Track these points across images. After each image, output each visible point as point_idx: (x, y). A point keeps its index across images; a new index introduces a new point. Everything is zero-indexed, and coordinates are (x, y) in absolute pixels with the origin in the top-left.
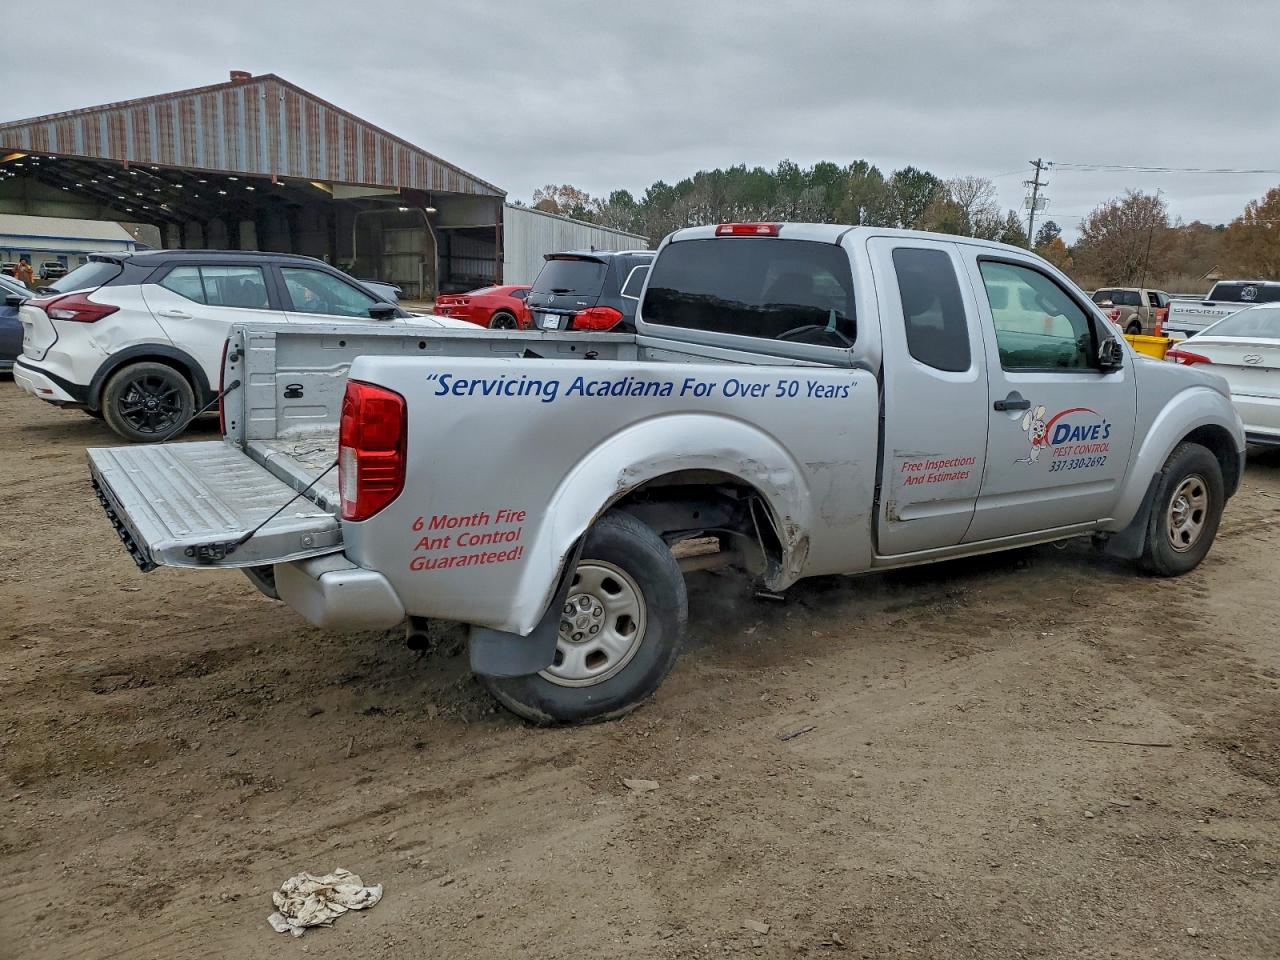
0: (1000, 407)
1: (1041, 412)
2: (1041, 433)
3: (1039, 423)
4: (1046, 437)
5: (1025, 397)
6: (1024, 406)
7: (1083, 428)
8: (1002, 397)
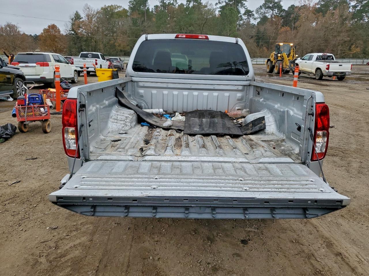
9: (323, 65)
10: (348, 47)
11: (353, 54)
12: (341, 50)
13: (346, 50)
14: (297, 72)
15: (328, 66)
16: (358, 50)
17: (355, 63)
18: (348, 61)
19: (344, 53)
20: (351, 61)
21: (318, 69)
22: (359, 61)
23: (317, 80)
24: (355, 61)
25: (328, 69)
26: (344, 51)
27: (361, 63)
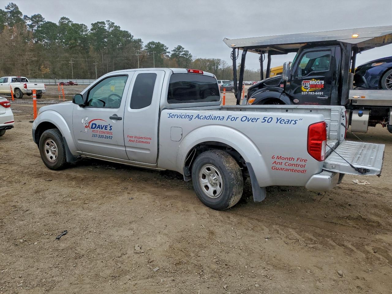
9: (20, 85)
10: (37, 67)
11: (44, 74)
12: (32, 70)
13: (37, 70)
14: (35, 93)
15: (26, 85)
16: (48, 70)
17: (48, 83)
18: (42, 81)
19: (34, 73)
20: (44, 81)
21: (16, 89)
22: (52, 81)
23: (18, 98)
24: (48, 81)
25: (26, 87)
26: (34, 70)
27: (54, 83)
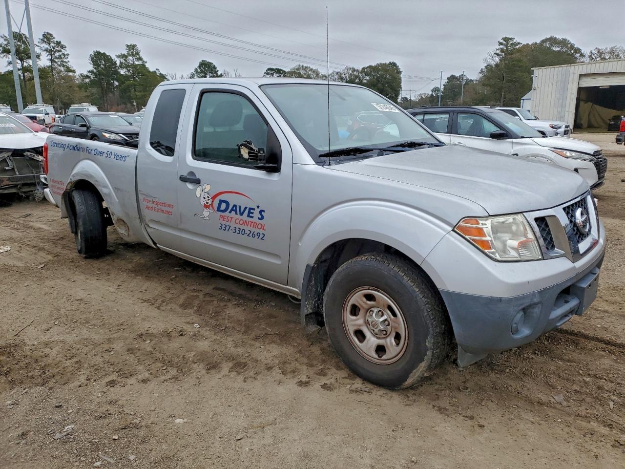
0: (183, 179)
1: (208, 188)
2: (208, 201)
3: (207, 195)
4: (212, 205)
5: (198, 176)
6: (197, 182)
7: (240, 207)
8: (185, 173)
